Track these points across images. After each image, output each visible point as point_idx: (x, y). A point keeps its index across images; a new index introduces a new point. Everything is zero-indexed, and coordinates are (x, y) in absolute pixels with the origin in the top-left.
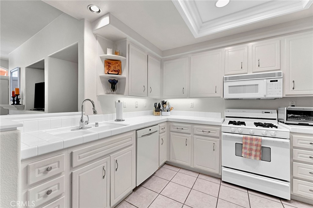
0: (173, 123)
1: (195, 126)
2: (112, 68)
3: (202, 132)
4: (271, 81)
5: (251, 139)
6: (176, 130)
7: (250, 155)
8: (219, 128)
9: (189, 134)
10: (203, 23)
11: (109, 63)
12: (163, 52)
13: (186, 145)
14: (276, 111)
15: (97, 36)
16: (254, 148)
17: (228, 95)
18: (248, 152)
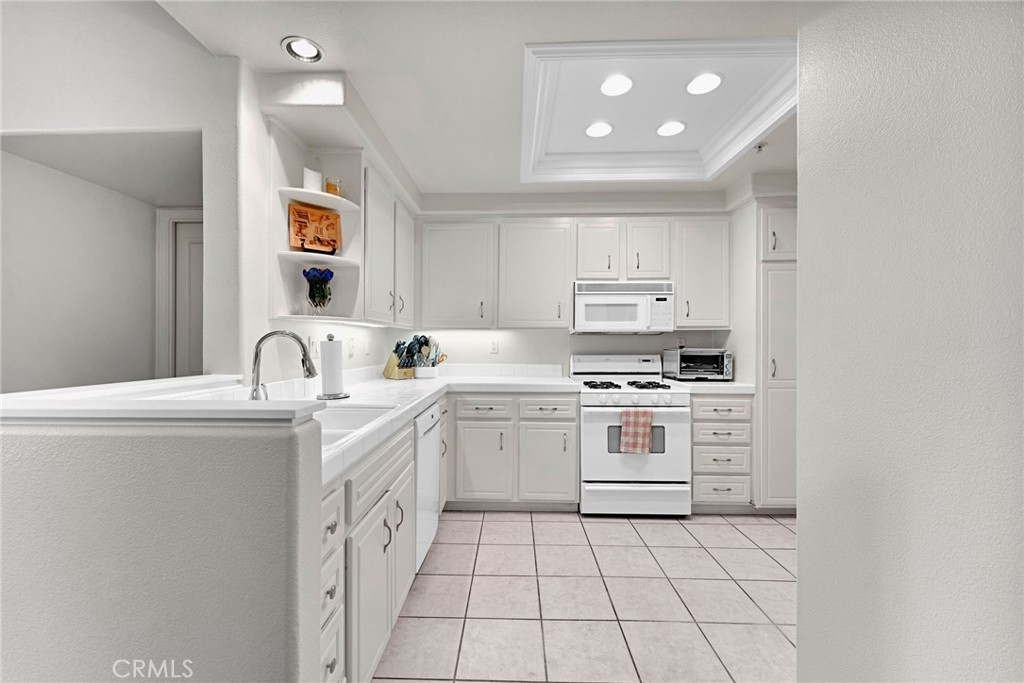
0: (464, 395)
1: (521, 399)
2: (310, 231)
3: (540, 412)
4: (658, 300)
5: (637, 414)
6: (474, 413)
7: (635, 445)
8: (573, 399)
9: (508, 419)
10: (547, 154)
11: (300, 214)
12: (424, 198)
13: (501, 448)
14: (659, 356)
15: (270, 123)
16: (641, 430)
17: (584, 325)
18: (631, 441)
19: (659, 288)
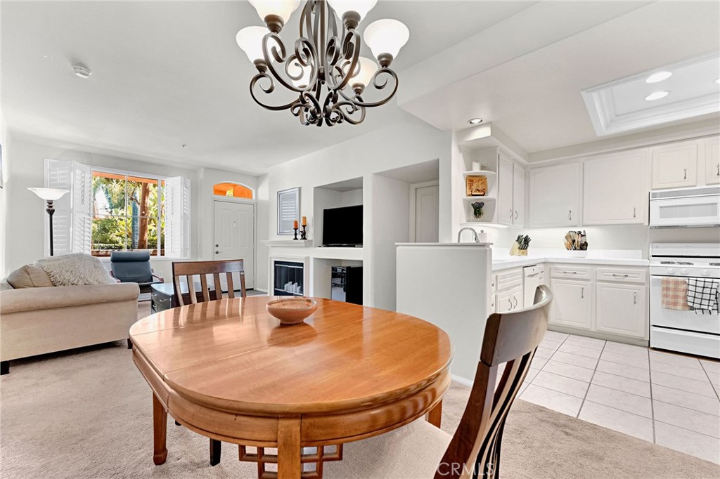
0: (556, 264)
1: (599, 268)
2: (474, 187)
3: (613, 277)
9: (588, 280)
10: (617, 116)
11: (470, 181)
13: (583, 297)
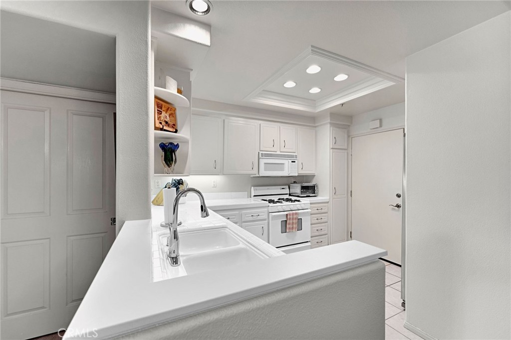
2: (163, 118)
4: (292, 162)
5: (293, 214)
7: (293, 228)
8: (266, 209)
11: (159, 106)
14: (287, 187)
16: (294, 221)
18: (291, 227)
19: (292, 156)
